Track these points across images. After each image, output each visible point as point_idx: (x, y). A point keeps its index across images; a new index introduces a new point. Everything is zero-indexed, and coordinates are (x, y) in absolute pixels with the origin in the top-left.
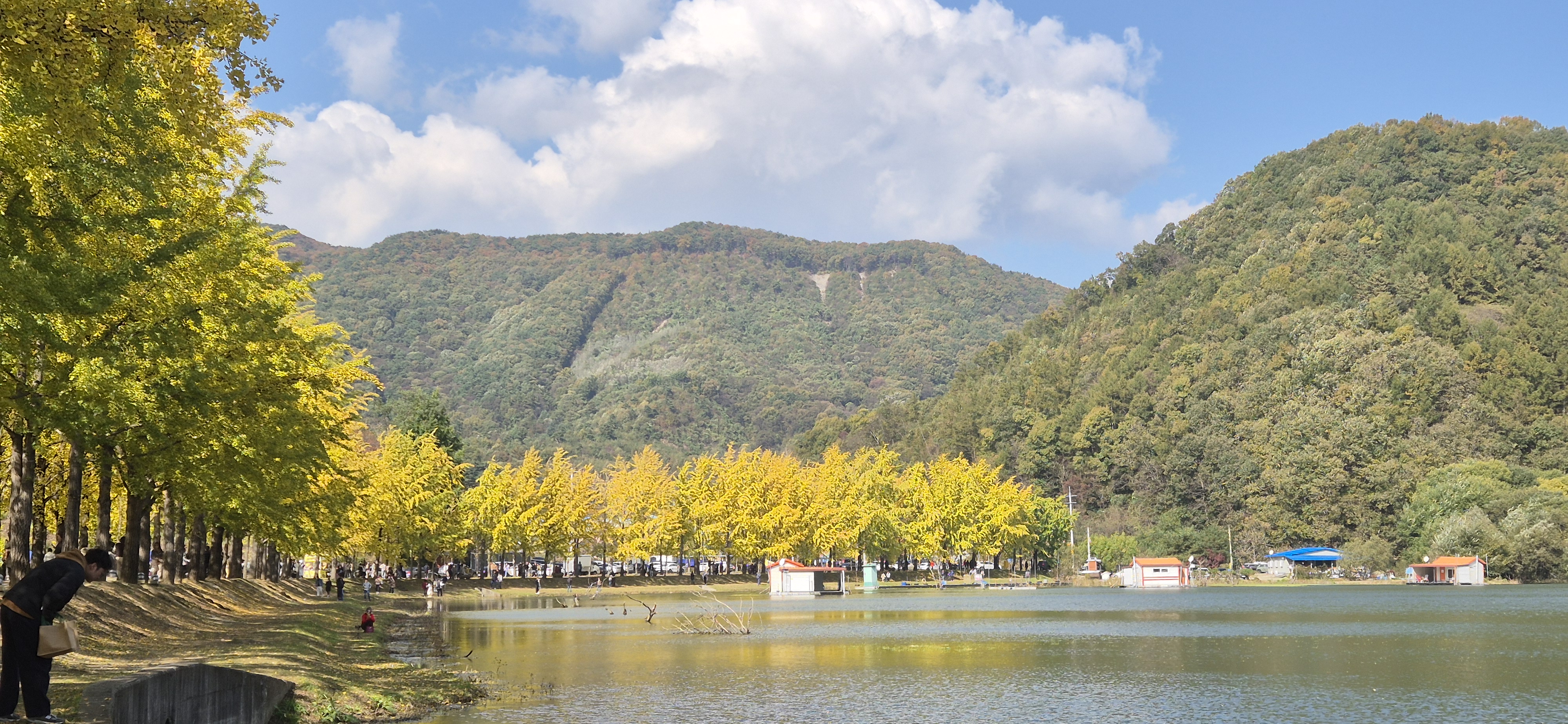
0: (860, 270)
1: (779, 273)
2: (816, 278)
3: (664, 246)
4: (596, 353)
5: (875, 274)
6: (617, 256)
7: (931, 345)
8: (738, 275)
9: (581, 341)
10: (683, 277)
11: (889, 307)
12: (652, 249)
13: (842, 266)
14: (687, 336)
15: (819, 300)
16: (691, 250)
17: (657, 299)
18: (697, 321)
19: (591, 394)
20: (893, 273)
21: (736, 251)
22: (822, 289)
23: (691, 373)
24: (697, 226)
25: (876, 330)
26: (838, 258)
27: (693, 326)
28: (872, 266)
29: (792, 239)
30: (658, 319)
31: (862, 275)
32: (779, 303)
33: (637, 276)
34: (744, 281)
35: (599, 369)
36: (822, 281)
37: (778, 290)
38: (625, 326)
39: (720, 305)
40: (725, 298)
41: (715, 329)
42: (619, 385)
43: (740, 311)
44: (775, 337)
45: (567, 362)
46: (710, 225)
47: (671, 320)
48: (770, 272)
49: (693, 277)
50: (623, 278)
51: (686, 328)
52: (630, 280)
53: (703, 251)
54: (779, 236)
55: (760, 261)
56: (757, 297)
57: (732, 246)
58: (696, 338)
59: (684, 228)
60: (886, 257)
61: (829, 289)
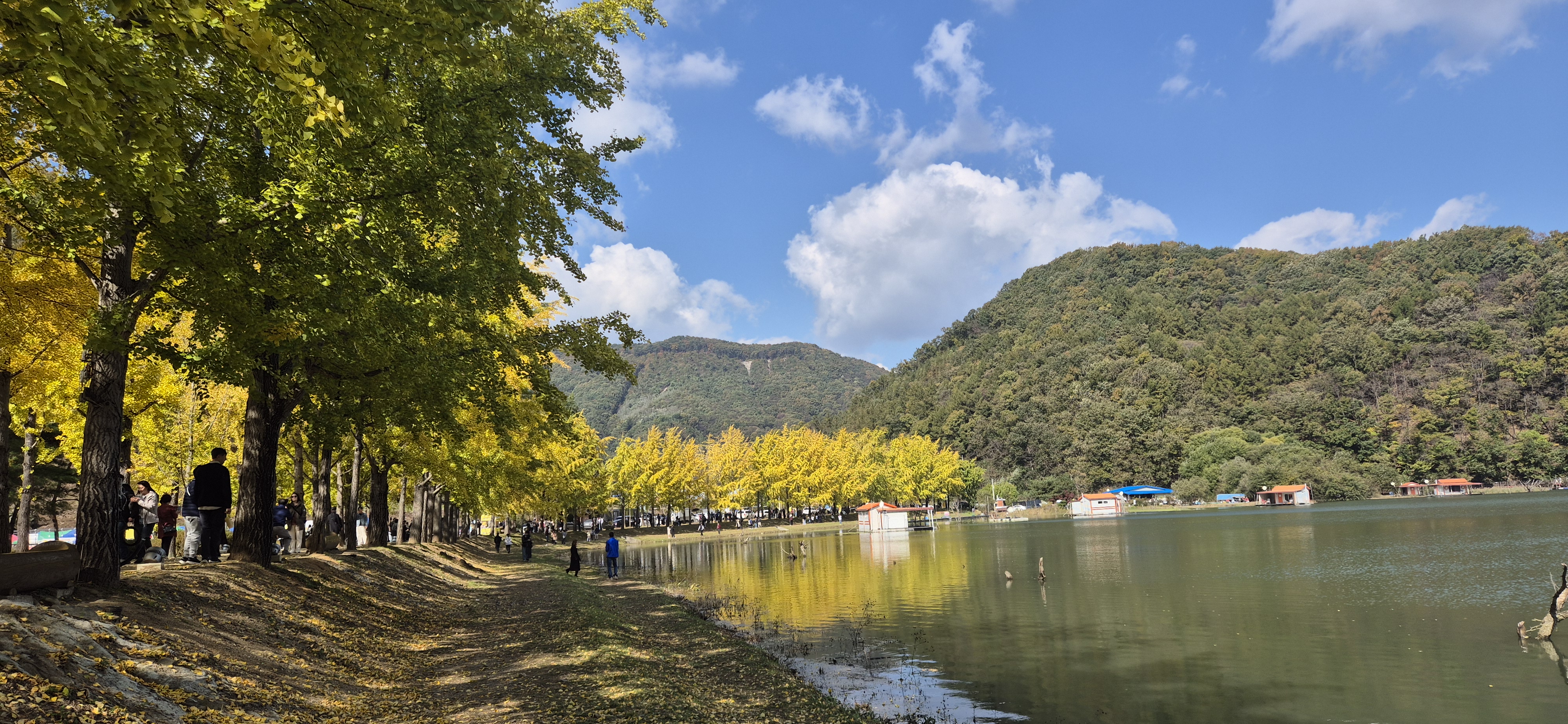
0: (768, 358)
1: (725, 361)
2: (744, 363)
3: (664, 349)
4: (630, 406)
5: (775, 360)
6: (639, 355)
7: (808, 395)
8: (704, 363)
9: (622, 400)
10: (675, 364)
11: (784, 376)
12: (658, 351)
13: (758, 356)
14: (679, 395)
15: (747, 375)
16: (678, 350)
17: (661, 377)
18: (683, 387)
19: (629, 427)
20: (785, 359)
21: (702, 350)
22: (749, 369)
23: (683, 414)
24: (681, 338)
25: (778, 389)
26: (756, 352)
27: (682, 390)
28: (774, 356)
29: (731, 343)
30: (663, 387)
31: (769, 361)
32: (726, 376)
33: (651, 365)
34: (708, 366)
35: (632, 414)
36: (748, 364)
37: (726, 370)
38: (645, 391)
39: (695, 378)
40: (698, 375)
41: (693, 391)
42: (644, 422)
43: (706, 381)
44: (726, 394)
45: (615, 411)
46: (688, 337)
47: (670, 387)
48: (721, 360)
49: (681, 364)
50: (643, 366)
51: (678, 391)
52: (646, 367)
53: (685, 351)
54: (724, 342)
55: (715, 355)
56: (715, 374)
57: (700, 348)
58: (684, 396)
59: (674, 339)
60: (781, 351)
61: (752, 368)
